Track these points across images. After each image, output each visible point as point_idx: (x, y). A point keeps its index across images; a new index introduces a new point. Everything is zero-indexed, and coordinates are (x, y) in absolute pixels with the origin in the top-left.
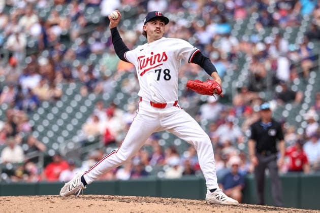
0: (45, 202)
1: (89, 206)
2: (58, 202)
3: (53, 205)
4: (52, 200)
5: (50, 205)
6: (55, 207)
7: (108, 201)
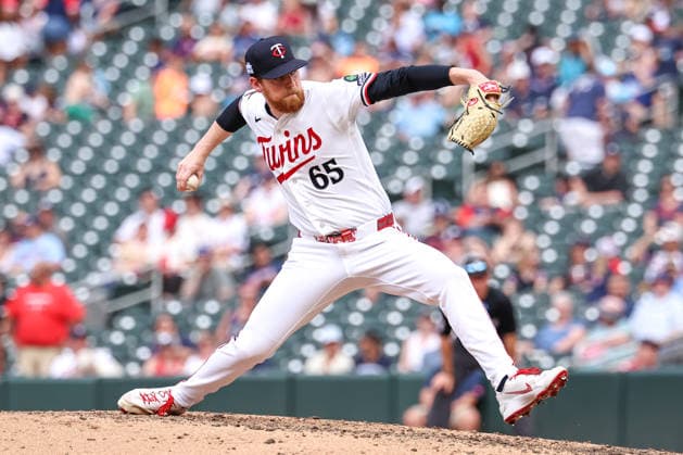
0: (75, 428)
1: (179, 438)
2: (105, 426)
3: (95, 434)
4: (93, 423)
5: (89, 433)
6: (99, 440)
7: (222, 427)
